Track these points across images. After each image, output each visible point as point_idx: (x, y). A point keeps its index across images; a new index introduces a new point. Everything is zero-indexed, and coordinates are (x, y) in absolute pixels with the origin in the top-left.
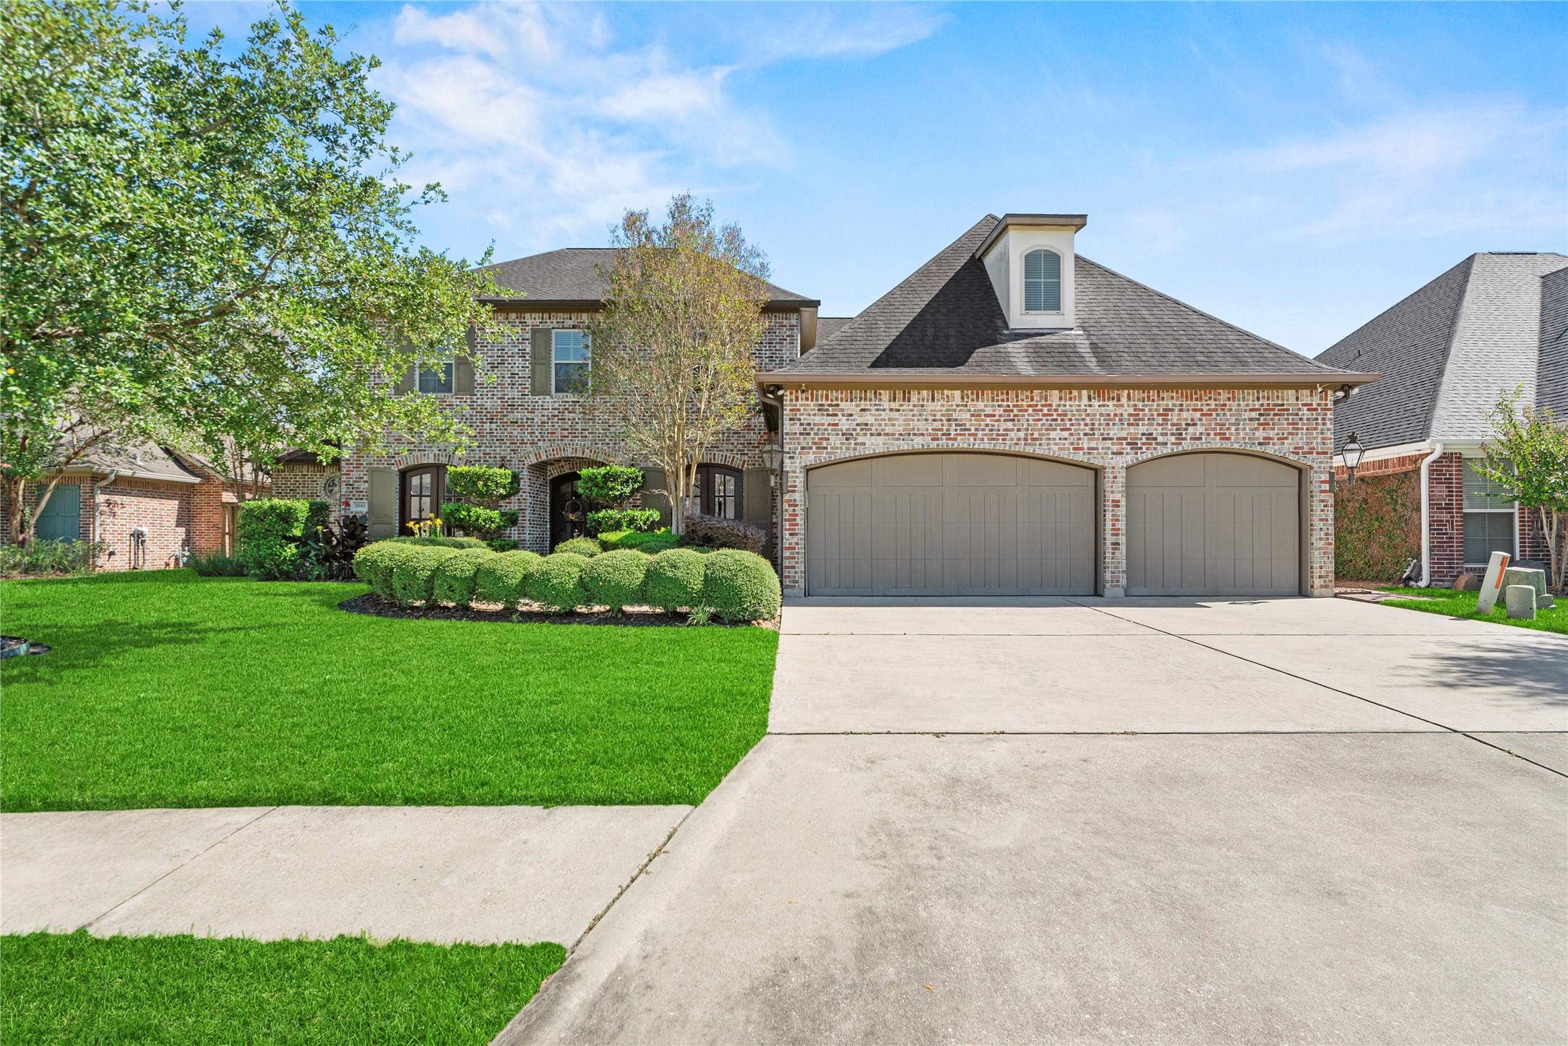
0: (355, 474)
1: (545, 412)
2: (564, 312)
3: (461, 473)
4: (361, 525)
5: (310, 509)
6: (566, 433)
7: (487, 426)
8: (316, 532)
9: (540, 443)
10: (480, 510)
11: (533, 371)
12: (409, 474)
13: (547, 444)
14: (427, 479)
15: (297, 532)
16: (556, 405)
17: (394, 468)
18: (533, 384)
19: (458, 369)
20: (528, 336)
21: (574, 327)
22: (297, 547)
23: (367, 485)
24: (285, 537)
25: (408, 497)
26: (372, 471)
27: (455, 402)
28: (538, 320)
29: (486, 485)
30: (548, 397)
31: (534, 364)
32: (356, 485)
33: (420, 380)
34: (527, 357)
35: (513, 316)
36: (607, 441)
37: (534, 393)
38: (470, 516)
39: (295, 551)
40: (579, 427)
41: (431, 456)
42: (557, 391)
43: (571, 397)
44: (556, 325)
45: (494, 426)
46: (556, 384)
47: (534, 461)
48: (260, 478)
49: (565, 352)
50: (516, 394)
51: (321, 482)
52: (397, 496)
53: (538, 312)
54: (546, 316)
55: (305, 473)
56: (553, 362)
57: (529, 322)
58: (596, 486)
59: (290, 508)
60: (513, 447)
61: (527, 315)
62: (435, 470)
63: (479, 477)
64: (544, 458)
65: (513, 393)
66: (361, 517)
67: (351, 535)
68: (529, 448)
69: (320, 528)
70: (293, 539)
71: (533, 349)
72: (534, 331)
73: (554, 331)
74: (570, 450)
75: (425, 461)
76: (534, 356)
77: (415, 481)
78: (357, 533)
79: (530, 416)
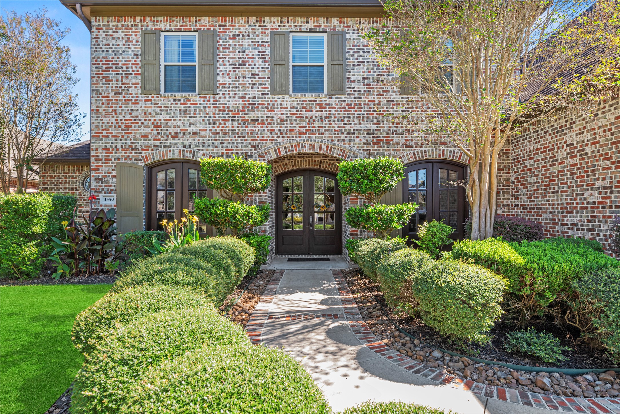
0: (104, 169)
1: (284, 111)
2: (301, 17)
3: (217, 165)
4: (109, 220)
5: (54, 204)
6: (303, 130)
7: (229, 124)
8: (61, 229)
9: (280, 140)
10: (237, 205)
11: (272, 72)
12: (154, 170)
13: (286, 140)
14: (172, 173)
15: (37, 230)
16: (294, 104)
17: (142, 164)
18: (272, 84)
19: (201, 70)
20: (268, 39)
21: (311, 31)
22: (37, 245)
23: (115, 179)
24: (22, 235)
25: (154, 191)
26: (120, 167)
27: (199, 101)
28: (277, 24)
29: (243, 177)
30: (287, 97)
31: (274, 65)
32: (105, 179)
33: (166, 81)
34: (267, 59)
35: (253, 20)
36: (343, 137)
37: (274, 92)
38: (227, 212)
39: (35, 250)
40: (316, 124)
41: (177, 152)
42: (294, 91)
43: (309, 96)
44: (294, 29)
45: (236, 124)
46: (293, 85)
47: (274, 157)
48: (25, 173)
49: (303, 56)
50: (257, 94)
51: (80, 179)
52: (144, 190)
53: (278, 16)
54: (285, 20)
55: (66, 171)
56: (291, 64)
57: (269, 25)
58: (367, 177)
59: (29, 203)
60: (253, 143)
61: (267, 19)
62: (179, 165)
63: (237, 168)
64: (283, 153)
65: (253, 93)
66: (109, 211)
67: (99, 232)
68: (269, 144)
69: (65, 223)
70: (33, 236)
71: (272, 51)
72: (274, 34)
73: (291, 35)
74: (308, 146)
75: (170, 156)
76: (273, 57)
77: (161, 176)
78: (104, 228)
79: (269, 114)
